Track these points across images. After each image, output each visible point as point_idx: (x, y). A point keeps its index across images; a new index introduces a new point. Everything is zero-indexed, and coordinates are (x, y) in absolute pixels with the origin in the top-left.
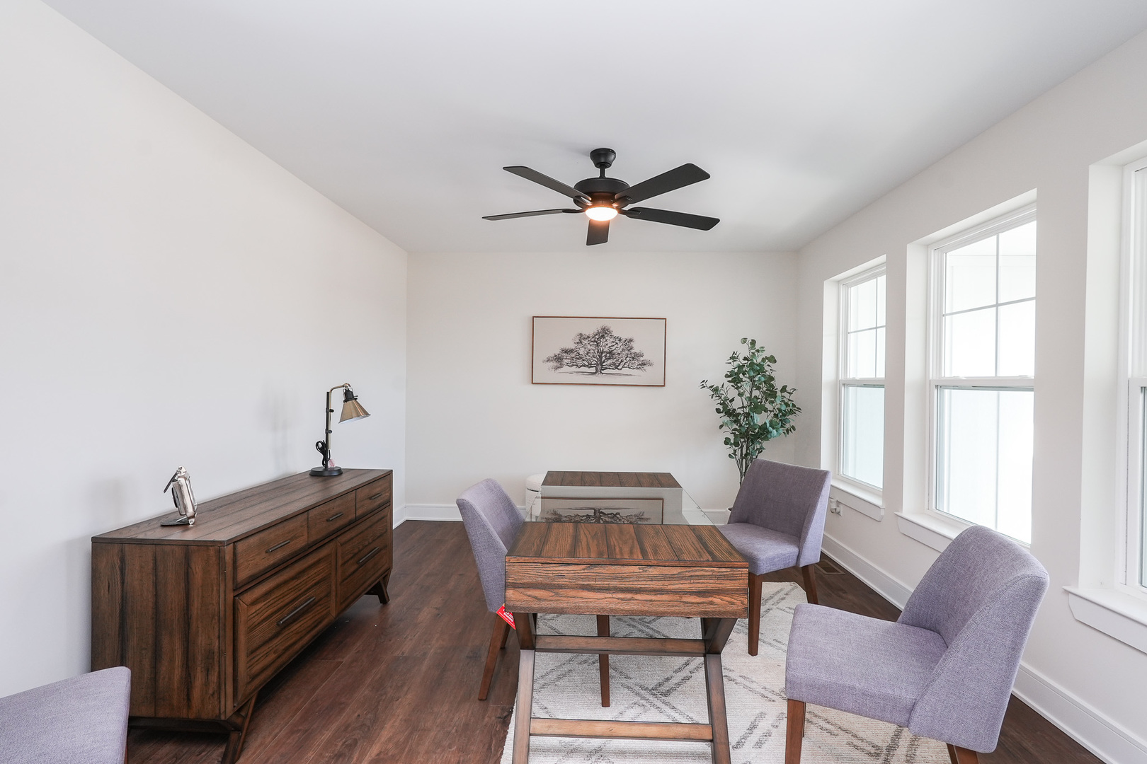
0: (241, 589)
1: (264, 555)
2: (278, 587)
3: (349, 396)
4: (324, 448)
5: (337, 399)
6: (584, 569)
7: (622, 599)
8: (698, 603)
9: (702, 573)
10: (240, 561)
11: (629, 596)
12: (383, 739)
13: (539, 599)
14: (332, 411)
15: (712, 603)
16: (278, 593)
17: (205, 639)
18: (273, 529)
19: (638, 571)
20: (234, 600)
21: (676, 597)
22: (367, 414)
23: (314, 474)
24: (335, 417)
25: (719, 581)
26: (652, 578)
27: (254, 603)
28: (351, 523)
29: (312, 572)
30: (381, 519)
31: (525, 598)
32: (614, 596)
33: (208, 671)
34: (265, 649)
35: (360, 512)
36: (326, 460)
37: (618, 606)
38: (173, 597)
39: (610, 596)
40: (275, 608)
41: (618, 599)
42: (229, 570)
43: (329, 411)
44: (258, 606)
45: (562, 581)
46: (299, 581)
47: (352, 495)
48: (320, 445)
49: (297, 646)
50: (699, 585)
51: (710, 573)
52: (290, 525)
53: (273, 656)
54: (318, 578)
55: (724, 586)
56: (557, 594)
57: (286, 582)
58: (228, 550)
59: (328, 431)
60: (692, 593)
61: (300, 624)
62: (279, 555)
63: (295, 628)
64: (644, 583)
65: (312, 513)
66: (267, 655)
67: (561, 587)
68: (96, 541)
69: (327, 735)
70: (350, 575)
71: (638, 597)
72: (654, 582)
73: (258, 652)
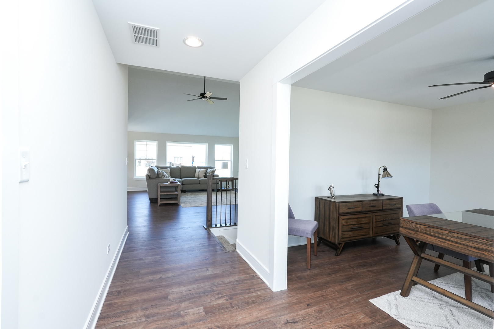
0: (341, 214)
1: (347, 209)
2: (351, 218)
3: (385, 170)
4: (378, 187)
5: (382, 170)
6: (426, 227)
7: (441, 241)
8: (476, 252)
9: (478, 241)
10: (340, 208)
11: (444, 241)
12: (374, 269)
13: (410, 233)
14: (380, 175)
15: (483, 254)
16: (351, 220)
17: (333, 224)
18: (350, 203)
19: (448, 233)
20: (339, 217)
21: (465, 247)
22: (391, 176)
23: (374, 194)
24: (381, 176)
25: (487, 246)
26: (454, 237)
27: (344, 219)
28: (380, 210)
29: (363, 219)
30: (396, 213)
31: (406, 232)
32: (437, 239)
33: (333, 231)
34: (346, 233)
35: (384, 208)
36: (378, 191)
37: (439, 243)
38: (327, 213)
39: (436, 239)
40: (350, 224)
41: (439, 241)
42: (337, 209)
43: (379, 175)
44: (345, 221)
45: (418, 229)
46: (358, 220)
47: (381, 201)
48: (376, 185)
49: (357, 238)
50: (477, 245)
51: (483, 242)
52: (355, 204)
53: (349, 236)
54: (366, 222)
55: (490, 249)
56: (416, 233)
57: (354, 218)
58: (337, 204)
59: (379, 181)
60: (473, 247)
61: (358, 232)
62: (352, 210)
63: (356, 232)
64: (451, 238)
65: (364, 203)
66: (347, 234)
67: (418, 231)
68: (316, 198)
69: (360, 261)
70: (379, 227)
71: (448, 242)
72: (454, 239)
73: (345, 232)
